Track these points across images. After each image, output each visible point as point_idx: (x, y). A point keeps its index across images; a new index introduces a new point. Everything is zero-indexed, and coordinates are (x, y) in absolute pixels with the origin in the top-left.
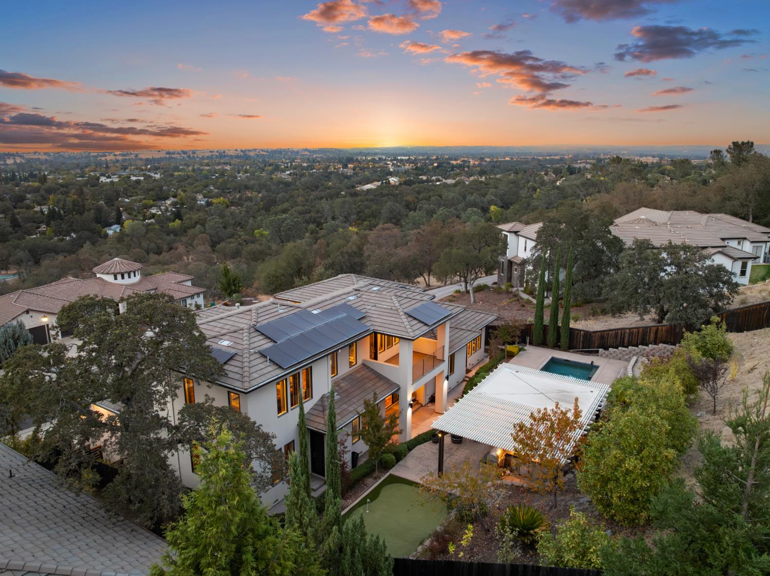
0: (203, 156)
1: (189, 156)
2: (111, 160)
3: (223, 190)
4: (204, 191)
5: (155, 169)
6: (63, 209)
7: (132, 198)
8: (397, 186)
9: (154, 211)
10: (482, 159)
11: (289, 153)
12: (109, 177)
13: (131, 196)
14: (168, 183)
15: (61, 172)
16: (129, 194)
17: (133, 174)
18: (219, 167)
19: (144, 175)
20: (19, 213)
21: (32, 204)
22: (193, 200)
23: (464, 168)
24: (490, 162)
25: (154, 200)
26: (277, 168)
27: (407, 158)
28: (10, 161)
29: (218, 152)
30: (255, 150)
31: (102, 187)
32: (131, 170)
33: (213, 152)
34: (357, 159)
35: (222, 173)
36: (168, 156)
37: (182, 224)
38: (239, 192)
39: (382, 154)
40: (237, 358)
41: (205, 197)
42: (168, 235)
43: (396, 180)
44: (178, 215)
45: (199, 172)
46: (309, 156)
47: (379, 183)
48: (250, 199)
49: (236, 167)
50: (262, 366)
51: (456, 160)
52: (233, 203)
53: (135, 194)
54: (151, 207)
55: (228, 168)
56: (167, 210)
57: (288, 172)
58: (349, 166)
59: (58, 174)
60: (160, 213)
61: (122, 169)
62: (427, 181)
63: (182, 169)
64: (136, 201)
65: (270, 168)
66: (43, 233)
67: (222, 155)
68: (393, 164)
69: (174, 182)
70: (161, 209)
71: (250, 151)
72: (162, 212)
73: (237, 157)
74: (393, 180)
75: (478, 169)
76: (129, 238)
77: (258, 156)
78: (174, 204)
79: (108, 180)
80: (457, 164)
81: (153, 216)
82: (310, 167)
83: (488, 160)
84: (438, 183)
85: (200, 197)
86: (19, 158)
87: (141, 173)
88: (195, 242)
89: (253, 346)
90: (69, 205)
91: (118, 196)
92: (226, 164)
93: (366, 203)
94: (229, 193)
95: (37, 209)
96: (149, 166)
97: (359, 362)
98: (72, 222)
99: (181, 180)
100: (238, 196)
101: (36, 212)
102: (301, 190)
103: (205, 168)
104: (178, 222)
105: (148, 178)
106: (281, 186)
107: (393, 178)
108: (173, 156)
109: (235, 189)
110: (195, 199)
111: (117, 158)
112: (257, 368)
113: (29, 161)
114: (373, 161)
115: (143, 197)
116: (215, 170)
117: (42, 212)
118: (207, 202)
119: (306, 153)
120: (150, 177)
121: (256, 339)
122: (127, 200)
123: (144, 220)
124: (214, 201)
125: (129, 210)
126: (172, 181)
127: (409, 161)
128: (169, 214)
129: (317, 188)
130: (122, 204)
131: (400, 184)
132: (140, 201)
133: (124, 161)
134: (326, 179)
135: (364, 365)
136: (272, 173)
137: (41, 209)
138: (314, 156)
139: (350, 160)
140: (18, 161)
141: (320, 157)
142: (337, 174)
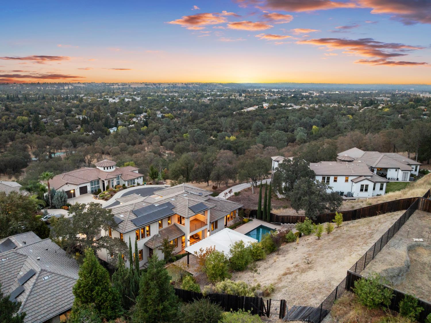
0: (164, 87)
1: (157, 87)
2: (116, 88)
3: (171, 109)
4: (161, 109)
5: (138, 95)
6: (90, 117)
7: (124, 112)
8: (266, 110)
9: (134, 120)
10: (322, 92)
11: (211, 86)
12: (114, 99)
13: (124, 111)
14: (143, 104)
15: (91, 95)
16: (123, 110)
17: (126, 97)
18: (172, 94)
19: (132, 98)
20: (68, 119)
21: (75, 114)
22: (155, 115)
23: (309, 98)
24: (326, 94)
25: (135, 114)
26: (203, 96)
27: (277, 90)
28: (66, 88)
29: (172, 84)
30: (192, 84)
31: (109, 106)
32: (126, 95)
33: (170, 84)
34: (248, 91)
35: (173, 98)
36: (146, 86)
37: (147, 129)
38: (180, 110)
39: (264, 87)
40: (124, 222)
41: (161, 113)
42: (140, 134)
43: (267, 105)
44: (146, 124)
45: (160, 97)
46: (222, 87)
47: (257, 107)
48: (185, 115)
49: (181, 94)
50: (130, 225)
51: (306, 92)
52: (175, 117)
53: (126, 110)
54: (133, 117)
55: (176, 94)
56: (141, 120)
57: (208, 98)
58: (243, 95)
59: (89, 96)
60: (137, 121)
61: (121, 94)
62: (285, 106)
63: (152, 95)
64: (126, 114)
65: (199, 95)
66: (79, 130)
67: (174, 86)
68: (268, 95)
69: (147, 103)
70: (138, 119)
71: (190, 84)
72: (138, 121)
73: (183, 88)
74: (265, 105)
75: (317, 99)
76: (120, 136)
77: (194, 87)
78: (145, 117)
79: (114, 100)
80: (306, 95)
81: (134, 123)
82: (221, 96)
83: (325, 92)
84: (290, 108)
85: (159, 112)
86: (70, 86)
87: (131, 97)
88: (152, 139)
89: (130, 218)
90: (93, 115)
91: (117, 111)
92: (176, 92)
93: (246, 120)
94: (174, 110)
95: (77, 117)
96: (135, 93)
97: (173, 224)
98: (93, 126)
99: (151, 102)
100: (179, 113)
101: (77, 119)
102: (213, 110)
103: (164, 94)
104: (145, 127)
105: (134, 100)
106: (203, 107)
107: (265, 104)
108: (149, 86)
109: (177, 108)
110: (156, 114)
111: (119, 86)
112: (129, 226)
113: (75, 88)
114: (257, 91)
115: (130, 112)
116: (169, 96)
117: (79, 118)
118: (162, 116)
119: (221, 86)
120: (135, 99)
121: (131, 215)
122: (121, 114)
123: (129, 125)
124: (166, 115)
125: (122, 119)
126: (146, 102)
127: (278, 93)
128: (142, 122)
129: (222, 108)
130: (119, 115)
131: (268, 108)
132: (128, 114)
133: (123, 89)
134: (229, 103)
135: (175, 225)
136: (199, 98)
137: (79, 117)
138: (225, 88)
139: (244, 91)
140: (70, 88)
141: (228, 89)
142: (235, 100)
